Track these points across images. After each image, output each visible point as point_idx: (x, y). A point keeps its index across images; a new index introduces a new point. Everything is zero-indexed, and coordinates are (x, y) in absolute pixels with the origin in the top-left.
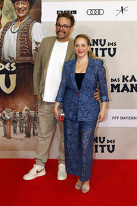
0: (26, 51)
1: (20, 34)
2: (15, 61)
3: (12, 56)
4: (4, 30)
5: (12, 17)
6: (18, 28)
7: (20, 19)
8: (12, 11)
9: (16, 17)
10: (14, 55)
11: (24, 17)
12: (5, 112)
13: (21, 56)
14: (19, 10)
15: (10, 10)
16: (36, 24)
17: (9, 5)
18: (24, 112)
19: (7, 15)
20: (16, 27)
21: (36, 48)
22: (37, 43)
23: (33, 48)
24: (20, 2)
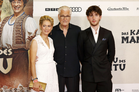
0: (20, 40)
1: (15, 26)
2: (11, 48)
3: (9, 43)
4: (3, 23)
5: (10, 13)
6: (14, 22)
7: (16, 14)
8: (10, 8)
9: (13, 13)
10: (11, 42)
11: (19, 13)
12: (2, 89)
13: (16, 43)
14: (15, 7)
15: (8, 7)
16: (29, 19)
17: (7, 3)
18: (18, 88)
19: (5, 11)
20: (13, 21)
21: (29, 37)
22: (30, 33)
23: (27, 37)
24: (16, 1)
